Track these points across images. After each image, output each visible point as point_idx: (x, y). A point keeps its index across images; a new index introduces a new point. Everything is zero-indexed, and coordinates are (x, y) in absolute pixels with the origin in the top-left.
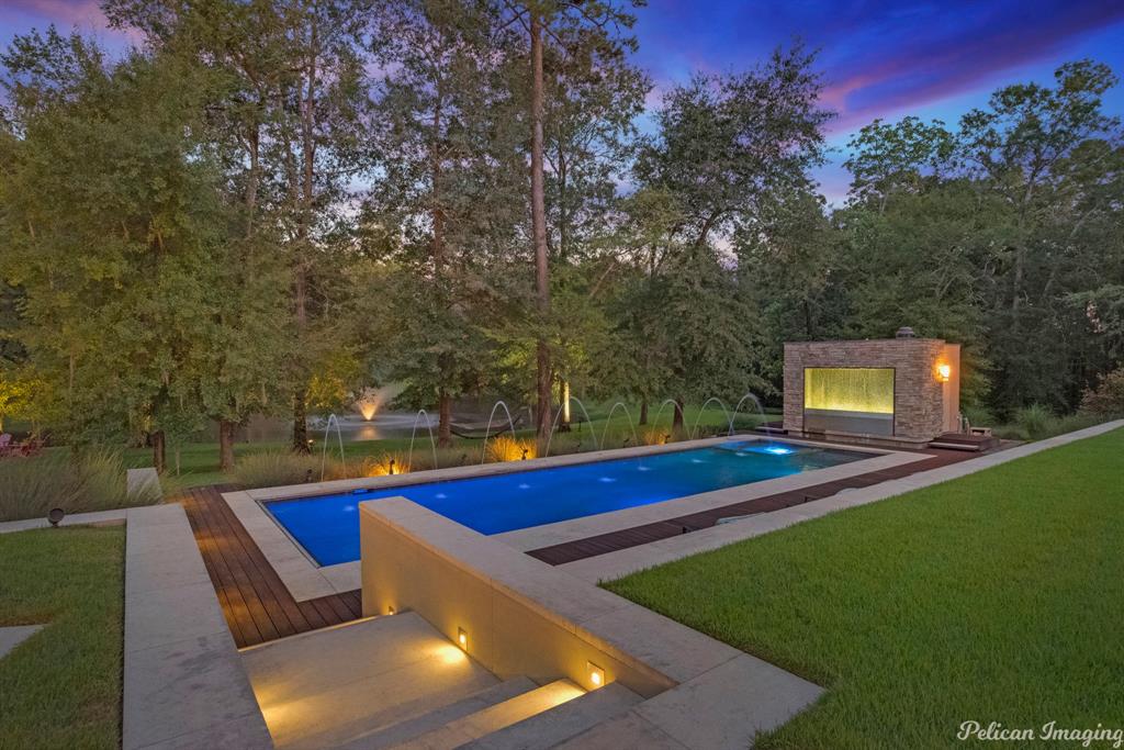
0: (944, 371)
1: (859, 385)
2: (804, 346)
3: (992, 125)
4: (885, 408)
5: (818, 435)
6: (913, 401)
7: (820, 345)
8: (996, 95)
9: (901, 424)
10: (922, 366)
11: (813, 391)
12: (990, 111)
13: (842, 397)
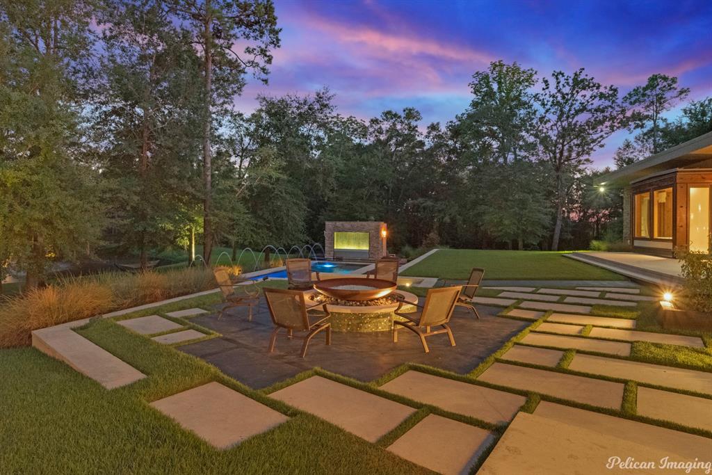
0: (384, 233)
1: (355, 239)
2: (334, 223)
3: (381, 125)
4: (365, 247)
5: (340, 259)
6: (375, 245)
7: (341, 223)
8: (383, 113)
9: (372, 253)
10: (378, 231)
11: (337, 241)
12: (380, 119)
13: (349, 243)
